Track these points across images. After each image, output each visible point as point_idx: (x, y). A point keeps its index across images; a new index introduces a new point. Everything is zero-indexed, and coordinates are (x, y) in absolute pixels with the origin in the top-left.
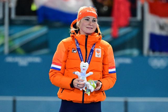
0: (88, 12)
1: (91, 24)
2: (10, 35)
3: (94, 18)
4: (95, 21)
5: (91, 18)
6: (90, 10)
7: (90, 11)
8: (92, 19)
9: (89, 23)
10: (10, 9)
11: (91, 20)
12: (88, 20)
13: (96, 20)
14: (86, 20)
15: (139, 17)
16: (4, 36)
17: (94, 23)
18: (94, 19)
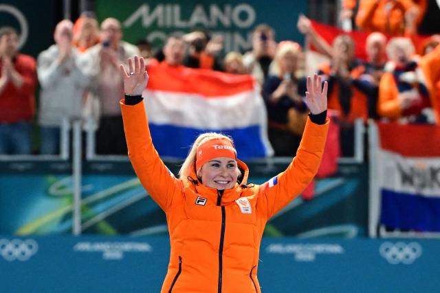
0: (216, 148)
1: (226, 175)
2: (84, 195)
3: (231, 159)
4: (232, 165)
5: (224, 161)
6: (220, 144)
7: (219, 147)
8: (226, 164)
9: (220, 172)
10: (84, 135)
11: (224, 165)
12: (217, 165)
13: (236, 163)
14: (213, 165)
15: (359, 157)
16: (71, 196)
17: (230, 170)
18: (229, 162)
